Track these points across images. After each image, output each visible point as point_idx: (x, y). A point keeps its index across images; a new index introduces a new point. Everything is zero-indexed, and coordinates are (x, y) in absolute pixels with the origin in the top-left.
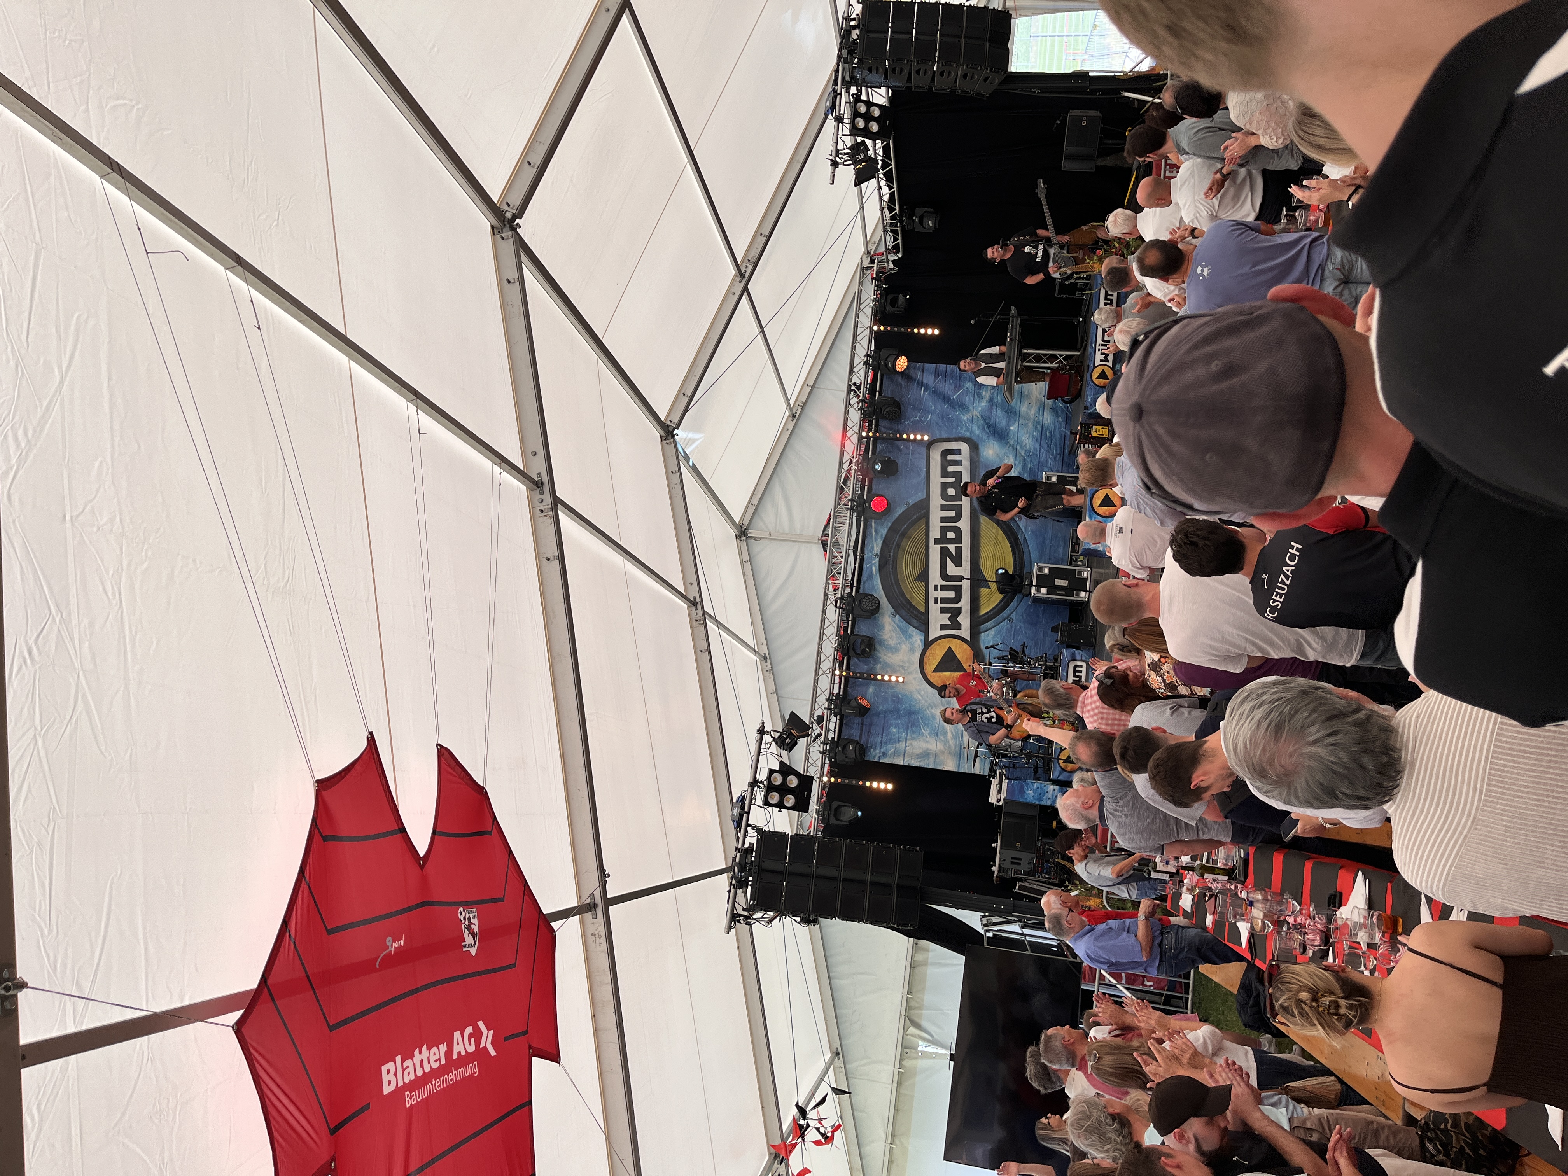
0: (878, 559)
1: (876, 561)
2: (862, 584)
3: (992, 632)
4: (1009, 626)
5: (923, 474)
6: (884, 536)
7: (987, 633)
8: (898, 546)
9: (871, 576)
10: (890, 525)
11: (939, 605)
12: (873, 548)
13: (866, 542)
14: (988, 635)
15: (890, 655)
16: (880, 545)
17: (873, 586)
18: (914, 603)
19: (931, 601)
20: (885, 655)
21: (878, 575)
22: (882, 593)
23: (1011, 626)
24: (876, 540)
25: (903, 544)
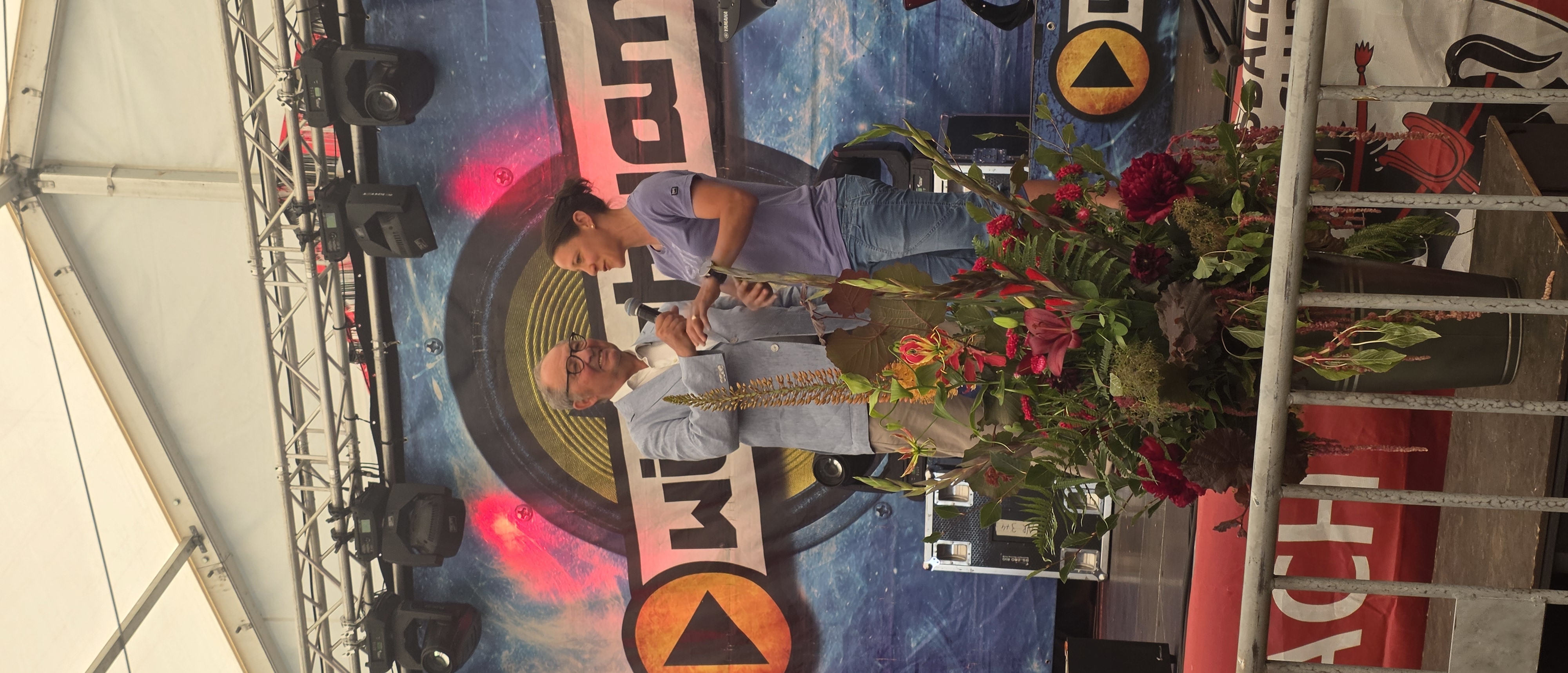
0: (441, 358)
1: (438, 362)
2: (407, 429)
3: (831, 548)
4: (879, 527)
5: (541, 77)
6: (448, 283)
7: (815, 550)
8: (501, 310)
9: (429, 408)
10: (459, 246)
11: (660, 480)
12: (417, 323)
13: (393, 307)
14: (819, 554)
15: (533, 623)
16: (441, 313)
17: (444, 438)
18: (581, 479)
19: (634, 471)
20: (517, 624)
21: (453, 403)
22: (476, 454)
23: (888, 530)
24: (423, 298)
25: (515, 304)
